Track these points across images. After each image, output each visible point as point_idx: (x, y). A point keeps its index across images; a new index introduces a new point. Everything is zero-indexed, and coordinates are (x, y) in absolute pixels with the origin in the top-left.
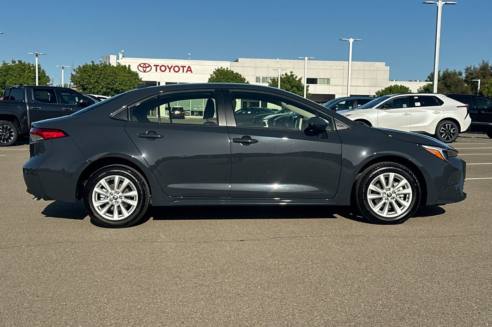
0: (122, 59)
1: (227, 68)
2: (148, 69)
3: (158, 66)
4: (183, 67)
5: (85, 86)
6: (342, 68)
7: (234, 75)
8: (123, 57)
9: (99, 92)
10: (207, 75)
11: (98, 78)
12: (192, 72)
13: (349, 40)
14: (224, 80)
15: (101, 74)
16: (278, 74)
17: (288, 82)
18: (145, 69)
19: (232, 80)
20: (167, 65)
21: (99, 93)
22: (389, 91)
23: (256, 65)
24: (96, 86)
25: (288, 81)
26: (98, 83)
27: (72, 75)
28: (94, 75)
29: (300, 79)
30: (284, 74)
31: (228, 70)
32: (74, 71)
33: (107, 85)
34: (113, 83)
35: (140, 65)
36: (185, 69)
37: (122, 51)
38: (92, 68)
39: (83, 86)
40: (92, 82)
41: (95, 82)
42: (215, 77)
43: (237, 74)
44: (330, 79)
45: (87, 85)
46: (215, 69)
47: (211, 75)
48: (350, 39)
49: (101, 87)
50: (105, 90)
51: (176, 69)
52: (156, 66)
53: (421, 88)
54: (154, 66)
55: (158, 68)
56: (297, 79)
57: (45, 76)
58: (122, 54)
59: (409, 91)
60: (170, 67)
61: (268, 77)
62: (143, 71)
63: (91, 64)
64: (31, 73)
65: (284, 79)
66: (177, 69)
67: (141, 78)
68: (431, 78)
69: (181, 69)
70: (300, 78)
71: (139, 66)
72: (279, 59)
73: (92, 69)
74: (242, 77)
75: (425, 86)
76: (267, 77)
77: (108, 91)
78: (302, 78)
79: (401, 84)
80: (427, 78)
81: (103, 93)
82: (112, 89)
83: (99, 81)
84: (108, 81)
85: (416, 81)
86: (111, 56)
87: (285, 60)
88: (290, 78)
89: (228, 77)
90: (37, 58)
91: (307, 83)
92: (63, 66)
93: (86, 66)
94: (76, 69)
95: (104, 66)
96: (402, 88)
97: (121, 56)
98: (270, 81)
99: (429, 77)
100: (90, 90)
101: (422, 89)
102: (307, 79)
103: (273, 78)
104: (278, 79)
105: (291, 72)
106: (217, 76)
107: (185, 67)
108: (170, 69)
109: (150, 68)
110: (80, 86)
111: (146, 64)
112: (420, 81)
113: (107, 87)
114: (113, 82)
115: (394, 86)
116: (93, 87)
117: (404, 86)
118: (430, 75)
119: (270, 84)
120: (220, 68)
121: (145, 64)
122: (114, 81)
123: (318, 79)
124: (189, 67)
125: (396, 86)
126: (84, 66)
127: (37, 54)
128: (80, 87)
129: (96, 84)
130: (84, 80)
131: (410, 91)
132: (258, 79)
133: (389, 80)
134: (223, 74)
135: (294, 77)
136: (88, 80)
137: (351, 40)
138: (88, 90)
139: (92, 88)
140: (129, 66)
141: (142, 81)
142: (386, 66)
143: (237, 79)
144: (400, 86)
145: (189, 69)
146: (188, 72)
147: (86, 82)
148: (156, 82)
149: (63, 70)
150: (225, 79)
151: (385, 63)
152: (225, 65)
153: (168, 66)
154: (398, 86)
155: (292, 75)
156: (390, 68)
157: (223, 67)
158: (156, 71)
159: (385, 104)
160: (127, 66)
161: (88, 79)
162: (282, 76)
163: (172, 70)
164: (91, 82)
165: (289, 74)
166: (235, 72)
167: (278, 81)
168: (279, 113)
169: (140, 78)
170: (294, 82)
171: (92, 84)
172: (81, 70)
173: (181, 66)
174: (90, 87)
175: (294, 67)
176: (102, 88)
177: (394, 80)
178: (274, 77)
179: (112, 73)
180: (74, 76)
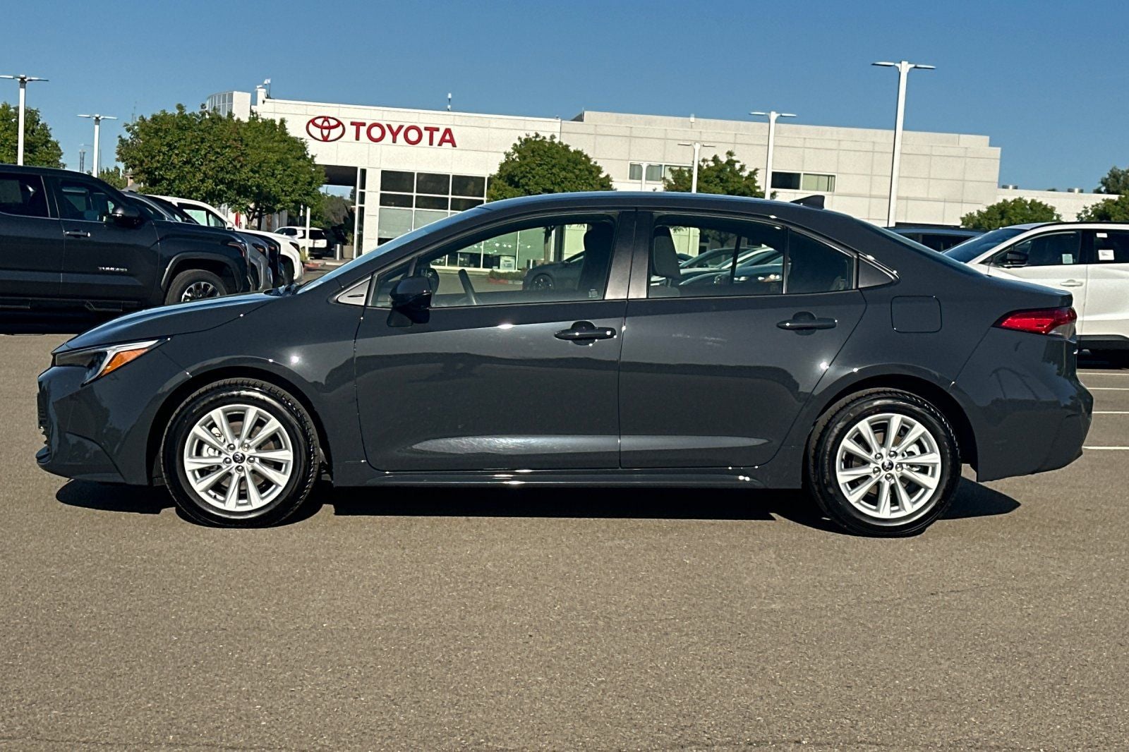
0: (264, 102)
1: (553, 137)
2: (335, 133)
3: (364, 124)
4: (432, 130)
5: (157, 173)
6: (869, 147)
7: (570, 156)
8: (268, 97)
9: (193, 191)
10: (496, 154)
11: (193, 151)
12: (454, 145)
13: (898, 65)
14: (543, 169)
15: (203, 141)
16: (692, 158)
17: (718, 180)
18: (326, 132)
19: (564, 169)
20: (388, 123)
21: (194, 194)
22: (998, 217)
23: (631, 132)
24: (187, 173)
25: (718, 177)
26: (193, 165)
27: (122, 141)
28: (183, 142)
29: (754, 173)
30: (711, 159)
31: (553, 143)
32: (128, 130)
33: (218, 172)
34: (235, 166)
35: (312, 121)
36: (437, 136)
37: (266, 82)
38: (177, 124)
39: (149, 172)
40: (176, 161)
41: (185, 163)
42: (518, 160)
43: (578, 153)
44: (834, 176)
45: (161, 170)
46: (520, 139)
47: (508, 155)
48: (901, 63)
49: (200, 176)
50: (209, 184)
51: (411, 135)
52: (358, 125)
53: (1086, 212)
54: (352, 124)
55: (363, 130)
56: (745, 174)
57: (48, 141)
58: (264, 90)
59: (1055, 218)
60: (395, 129)
61: (664, 164)
62: (321, 138)
63: (177, 112)
64: (9, 132)
65: (709, 173)
66: (413, 135)
67: (313, 157)
68: (1111, 185)
69: (426, 134)
70: (752, 170)
71: (311, 124)
72: (696, 117)
73: (180, 128)
74: (592, 163)
75: (1097, 205)
76: (661, 166)
77: (220, 190)
78: (756, 170)
79: (1035, 198)
80: (1100, 185)
81: (206, 193)
82: (230, 185)
83: (194, 160)
84: (220, 162)
85: (1070, 191)
86: (235, 94)
87: (713, 121)
88: (725, 169)
89: (554, 161)
90: (22, 91)
91: (772, 187)
92: (97, 116)
93: (162, 119)
94: (134, 125)
95: (212, 119)
96: (1034, 208)
97: (261, 94)
98: (669, 177)
99: (1104, 183)
100: (168, 185)
101: (1089, 214)
102: (774, 174)
103: (677, 168)
104: (690, 171)
105: (730, 154)
106: (523, 157)
107: (437, 130)
108: (395, 134)
109: (340, 129)
110: (142, 172)
111: (330, 120)
112: (1081, 191)
113: (217, 178)
114: (236, 163)
115: (1015, 201)
116: (178, 176)
117: (1040, 204)
118: (1107, 176)
119: (668, 186)
120: (532, 135)
121: (326, 119)
122: (239, 162)
123: (802, 176)
124: (448, 131)
125: (1019, 202)
126: (154, 118)
127: (22, 79)
128: (143, 177)
129: (187, 168)
130: (155, 156)
131: (1058, 216)
132: (635, 172)
133: (999, 187)
134: (541, 153)
135: (737, 166)
136: (166, 157)
137: (905, 67)
138: (165, 183)
139: (175, 178)
140: (283, 121)
141: (315, 166)
142: (991, 145)
143: (580, 167)
144: (1029, 202)
145: (448, 137)
146: (444, 144)
147: (158, 162)
148: (356, 168)
149: (97, 127)
150: (545, 167)
151: (987, 138)
152: (547, 128)
153: (389, 127)
154: (1026, 202)
155: (731, 163)
156: (1002, 151)
157: (542, 135)
158: (357, 138)
159: (1010, 252)
160: (277, 123)
161: (164, 154)
162: (702, 164)
163: (400, 136)
164: (172, 163)
165: (724, 159)
166: (572, 149)
167: (691, 176)
168: (690, 266)
169: (309, 157)
170: (736, 180)
171: (174, 167)
172: (147, 130)
173: (426, 129)
174: (171, 175)
175: (738, 141)
176: (203, 181)
177: (1011, 187)
178: (680, 167)
179: (235, 140)
180: (128, 145)
